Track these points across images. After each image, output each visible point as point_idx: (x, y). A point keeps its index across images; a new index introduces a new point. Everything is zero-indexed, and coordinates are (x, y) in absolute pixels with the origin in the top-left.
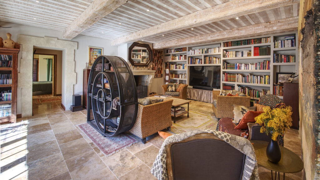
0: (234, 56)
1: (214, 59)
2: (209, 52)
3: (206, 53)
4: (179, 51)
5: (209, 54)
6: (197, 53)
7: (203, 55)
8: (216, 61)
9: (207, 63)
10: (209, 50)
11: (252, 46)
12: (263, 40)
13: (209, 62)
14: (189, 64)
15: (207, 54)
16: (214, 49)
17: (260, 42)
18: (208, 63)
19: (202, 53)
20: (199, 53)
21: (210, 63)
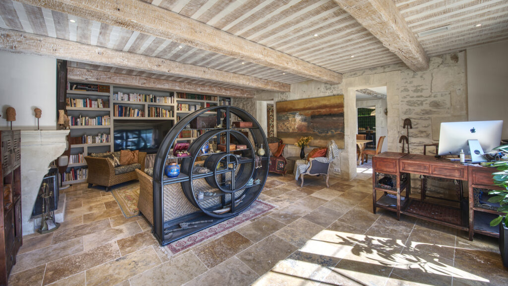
0: (187, 110)
1: (164, 111)
2: (157, 101)
3: (152, 101)
4: (88, 90)
5: (158, 103)
6: (135, 99)
7: (147, 104)
8: (166, 114)
9: (152, 116)
10: (158, 98)
11: (205, 102)
12: (213, 98)
13: (156, 114)
14: (114, 115)
15: (153, 103)
16: (165, 99)
17: (210, 100)
18: (155, 116)
19: (146, 100)
20: (140, 100)
21: (157, 116)
